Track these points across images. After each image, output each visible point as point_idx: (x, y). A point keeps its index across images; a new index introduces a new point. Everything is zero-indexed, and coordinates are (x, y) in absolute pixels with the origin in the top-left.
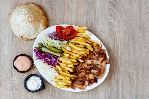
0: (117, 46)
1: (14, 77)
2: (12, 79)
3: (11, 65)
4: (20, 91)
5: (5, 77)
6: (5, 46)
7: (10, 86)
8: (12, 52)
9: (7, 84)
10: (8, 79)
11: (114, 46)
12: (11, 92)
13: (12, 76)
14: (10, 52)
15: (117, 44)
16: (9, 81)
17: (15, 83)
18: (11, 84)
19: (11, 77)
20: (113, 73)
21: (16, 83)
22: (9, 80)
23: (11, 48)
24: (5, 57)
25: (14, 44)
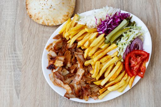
0: (158, 13)
1: (18, 52)
2: (14, 55)
3: (13, 36)
4: (25, 72)
5: (4, 51)
6: (6, 10)
7: (12, 64)
8: (16, 18)
9: (7, 61)
10: (9, 54)
11: (154, 12)
12: (13, 73)
13: (15, 50)
14: (13, 18)
15: (157, 11)
16: (10, 57)
17: (19, 59)
18: (14, 62)
19: (14, 52)
20: (155, 49)
21: (21, 61)
22: (11, 55)
23: (15, 13)
24: (6, 24)
25: (19, 9)
